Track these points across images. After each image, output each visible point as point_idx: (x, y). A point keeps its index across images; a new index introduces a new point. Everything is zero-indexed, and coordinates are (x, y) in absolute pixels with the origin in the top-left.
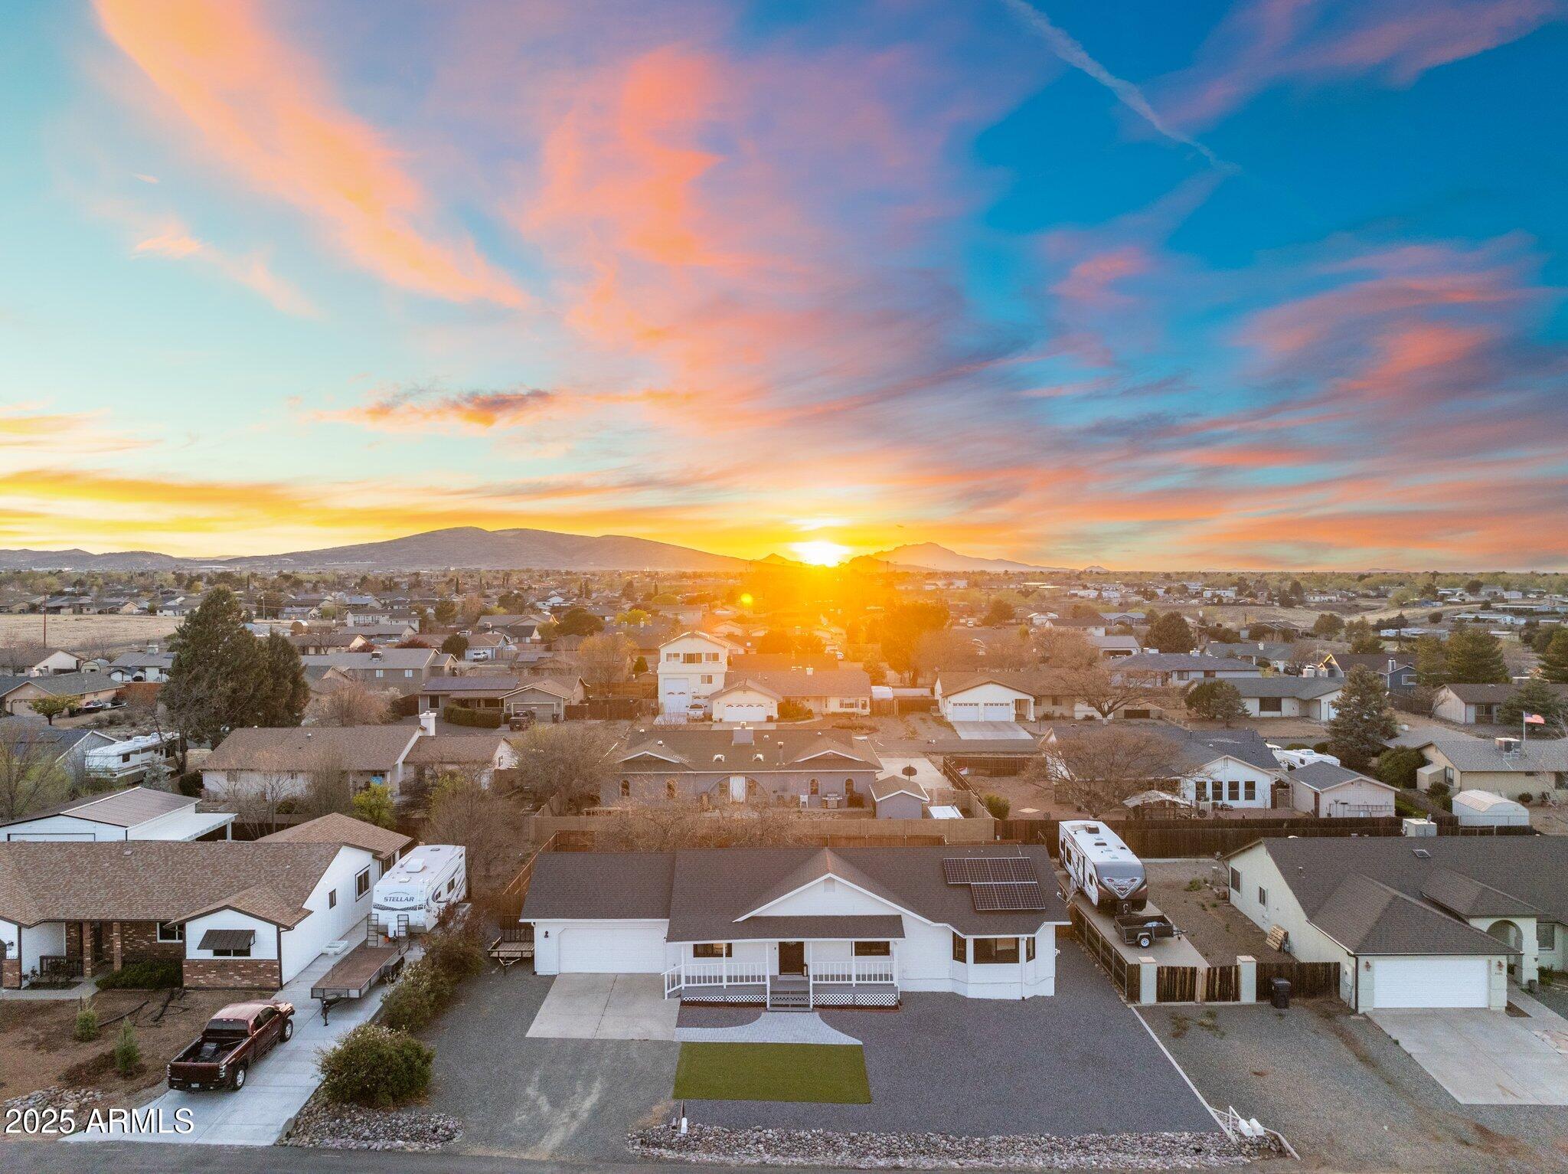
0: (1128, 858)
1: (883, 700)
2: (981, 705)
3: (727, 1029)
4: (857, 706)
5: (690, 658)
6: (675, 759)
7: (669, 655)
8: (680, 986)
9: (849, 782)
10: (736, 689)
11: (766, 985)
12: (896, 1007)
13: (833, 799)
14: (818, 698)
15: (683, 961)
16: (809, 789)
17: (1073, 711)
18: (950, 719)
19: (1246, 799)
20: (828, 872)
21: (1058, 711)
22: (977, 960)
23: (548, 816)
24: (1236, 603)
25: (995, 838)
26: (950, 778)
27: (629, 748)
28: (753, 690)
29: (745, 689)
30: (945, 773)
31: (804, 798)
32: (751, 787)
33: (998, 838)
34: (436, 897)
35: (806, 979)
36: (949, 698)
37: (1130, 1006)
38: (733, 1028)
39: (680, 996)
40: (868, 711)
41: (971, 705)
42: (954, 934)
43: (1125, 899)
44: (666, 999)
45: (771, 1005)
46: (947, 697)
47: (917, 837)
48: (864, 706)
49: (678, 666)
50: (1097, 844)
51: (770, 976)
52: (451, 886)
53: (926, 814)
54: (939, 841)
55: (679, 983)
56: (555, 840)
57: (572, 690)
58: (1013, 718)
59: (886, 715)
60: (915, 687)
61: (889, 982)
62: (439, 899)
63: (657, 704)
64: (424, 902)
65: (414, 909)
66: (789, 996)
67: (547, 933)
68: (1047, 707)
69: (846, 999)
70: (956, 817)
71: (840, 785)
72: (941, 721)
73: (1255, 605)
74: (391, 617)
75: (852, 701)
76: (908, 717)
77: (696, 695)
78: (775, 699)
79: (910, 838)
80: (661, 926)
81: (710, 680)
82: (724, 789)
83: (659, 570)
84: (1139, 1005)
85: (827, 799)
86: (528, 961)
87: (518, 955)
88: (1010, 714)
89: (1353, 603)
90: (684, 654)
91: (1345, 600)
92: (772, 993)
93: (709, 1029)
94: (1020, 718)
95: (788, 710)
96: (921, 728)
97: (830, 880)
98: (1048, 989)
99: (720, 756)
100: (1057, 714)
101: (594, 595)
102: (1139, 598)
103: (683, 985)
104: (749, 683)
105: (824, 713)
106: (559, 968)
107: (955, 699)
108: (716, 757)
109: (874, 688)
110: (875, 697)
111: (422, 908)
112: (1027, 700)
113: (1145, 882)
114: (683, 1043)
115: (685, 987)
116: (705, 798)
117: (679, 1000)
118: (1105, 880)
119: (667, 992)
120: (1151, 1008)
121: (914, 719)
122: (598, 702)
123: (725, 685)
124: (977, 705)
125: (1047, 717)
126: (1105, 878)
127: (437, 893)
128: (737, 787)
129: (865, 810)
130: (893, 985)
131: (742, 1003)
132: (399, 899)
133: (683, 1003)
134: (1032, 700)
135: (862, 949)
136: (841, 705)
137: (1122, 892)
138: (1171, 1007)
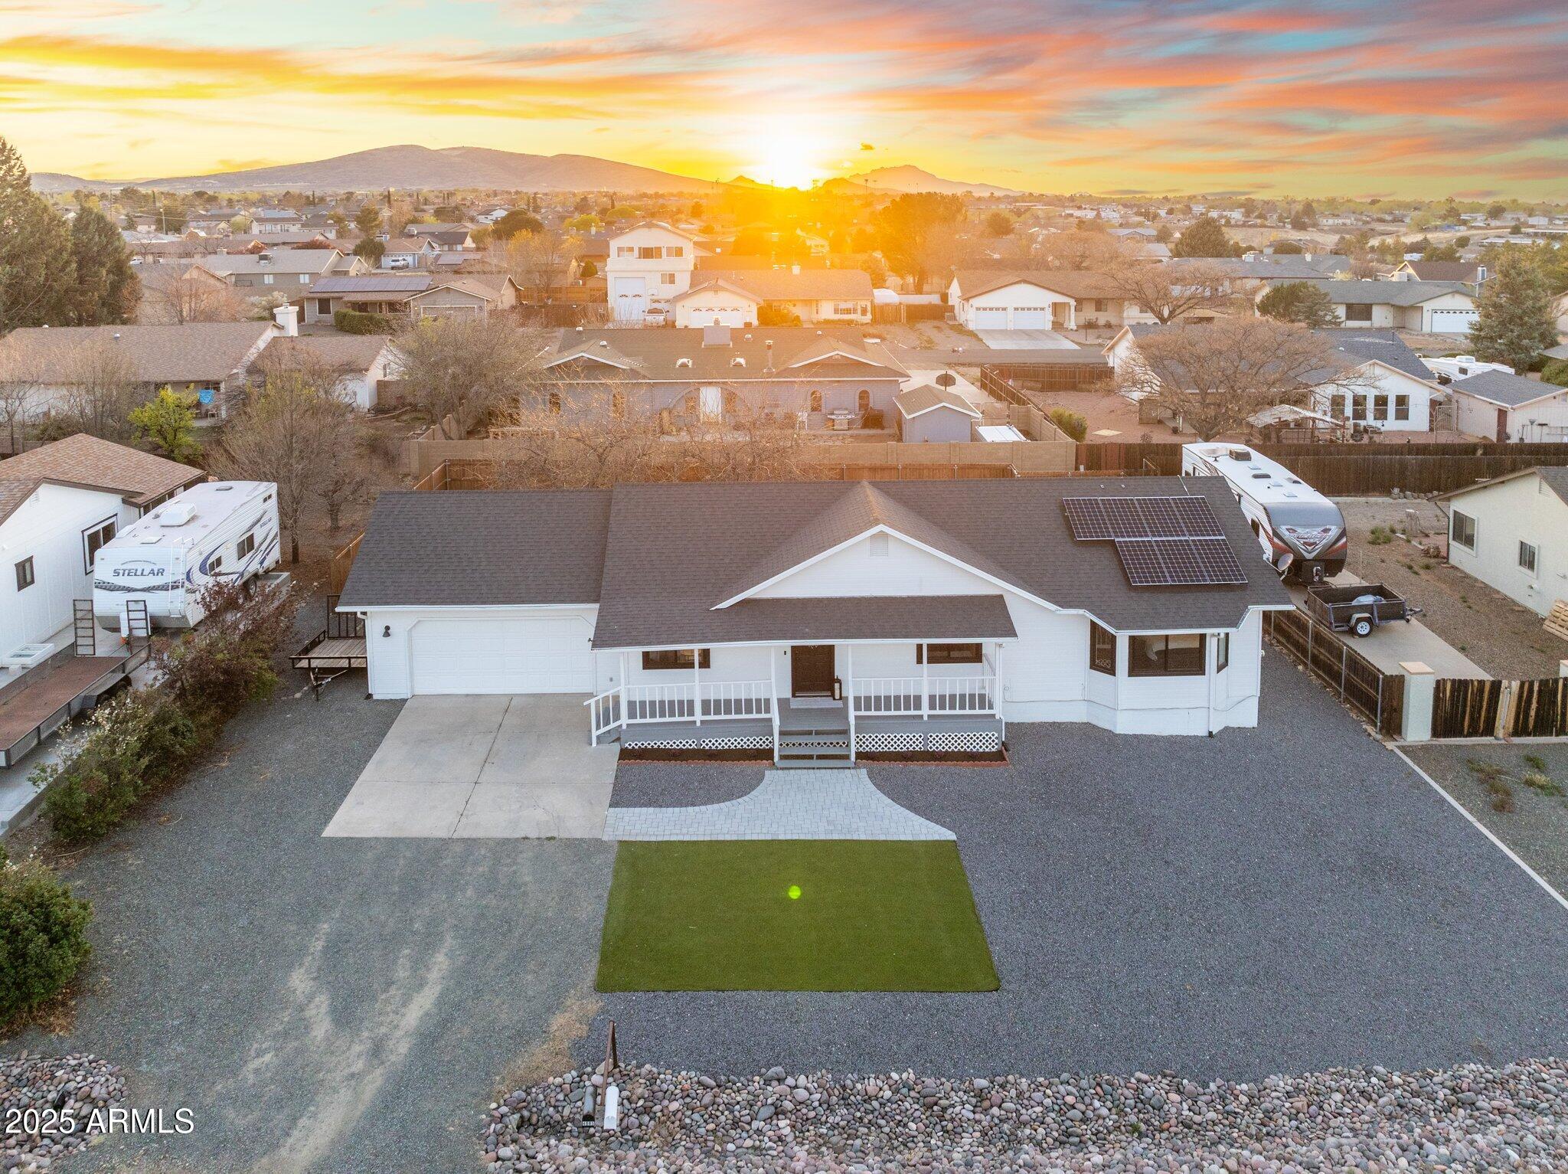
0: (1307, 496)
1: (887, 305)
2: (1010, 310)
3: (703, 808)
4: (855, 311)
5: (647, 253)
6: (623, 363)
7: (620, 249)
8: (617, 723)
9: (864, 395)
10: (705, 289)
11: (770, 720)
12: (998, 756)
13: (842, 418)
14: (807, 302)
15: (622, 681)
16: (809, 403)
17: (1122, 318)
18: (971, 326)
19: (1397, 418)
20: (876, 522)
21: (1102, 318)
22: (1133, 672)
23: (440, 439)
24: (1244, 225)
25: (1077, 468)
26: (992, 393)
27: (560, 351)
28: (727, 290)
29: (716, 289)
30: (983, 386)
31: (803, 416)
32: (729, 399)
33: (1082, 468)
34: (211, 566)
35: (839, 704)
36: (971, 301)
37: (1390, 745)
38: (716, 806)
39: (618, 739)
40: (868, 317)
41: (997, 309)
42: (1093, 625)
43: (1315, 560)
44: (594, 744)
45: (783, 757)
46: (967, 300)
47: (972, 467)
48: (864, 312)
49: (633, 262)
50: (1256, 476)
51: (779, 700)
52: (247, 546)
53: (975, 437)
54: (1005, 472)
55: (617, 717)
56: (444, 472)
57: (499, 291)
58: (1049, 326)
59: (891, 323)
60: (921, 293)
61: (987, 712)
62: (217, 570)
63: (606, 309)
64: (182, 577)
65: (164, 588)
66: (815, 739)
67: (387, 628)
68: (1090, 314)
69: (910, 741)
70: (1018, 439)
71: (852, 399)
72: (961, 330)
73: (1265, 226)
74: (303, 226)
75: (849, 305)
76: (919, 326)
77: (654, 298)
78: (754, 301)
79: (962, 468)
80: (584, 617)
81: (671, 279)
82: (692, 401)
83: (617, 190)
84: (1401, 743)
85: (833, 417)
86: (357, 674)
87: (344, 663)
88: (1046, 320)
89: (1369, 226)
90: (639, 248)
91: (1360, 223)
92: (782, 733)
93: (670, 810)
94: (1058, 326)
95: (769, 316)
96: (935, 335)
97: (883, 535)
98: (1247, 716)
99: (685, 360)
100: (1102, 322)
101: (543, 211)
102: (1141, 219)
103: (624, 721)
104: (721, 283)
105: (815, 321)
106: (412, 687)
107: (978, 302)
108: (680, 361)
109: (876, 292)
110: (876, 301)
111: (178, 587)
112: (1064, 304)
113: (1343, 534)
114: (624, 844)
115: (628, 725)
116: (665, 414)
117: (616, 748)
118: (1283, 530)
119: (595, 733)
120: (1425, 748)
121: (927, 328)
122: (533, 307)
123: (692, 285)
124: (1004, 309)
125: (1090, 326)
126: (1284, 527)
127: (213, 559)
128: (711, 400)
129: (886, 431)
130: (993, 716)
131: (729, 751)
132: (139, 573)
133: (626, 754)
134: (1073, 303)
135: (941, 655)
136: (836, 311)
137: (1310, 548)
138: (1459, 747)
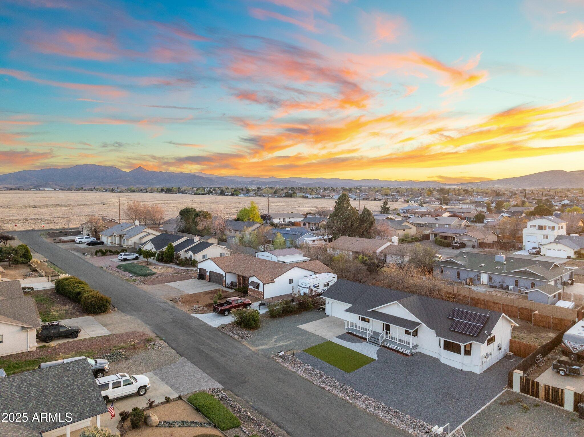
5: (541, 228)
6: (462, 263)
7: (531, 226)
9: (533, 284)
10: (559, 243)
12: (407, 355)
13: (523, 290)
16: (514, 284)
22: (444, 348)
31: (511, 287)
37: (506, 389)
38: (349, 342)
43: (575, 353)
49: (535, 230)
50: (582, 327)
52: (326, 285)
61: (409, 346)
63: (522, 246)
65: (306, 288)
66: (374, 339)
67: (328, 302)
69: (394, 347)
71: (529, 284)
77: (540, 243)
78: (572, 248)
81: (547, 237)
82: (479, 278)
84: (510, 390)
85: (520, 289)
90: (538, 226)
92: (371, 337)
97: (397, 304)
98: (479, 371)
104: (561, 241)
106: (331, 314)
108: (481, 265)
114: (329, 341)
115: (350, 328)
116: (468, 280)
118: (566, 342)
119: (345, 328)
120: (514, 393)
123: (554, 241)
127: (317, 285)
128: (484, 278)
131: (363, 338)
132: (303, 285)
133: (347, 332)
137: (574, 350)
138: (524, 396)
